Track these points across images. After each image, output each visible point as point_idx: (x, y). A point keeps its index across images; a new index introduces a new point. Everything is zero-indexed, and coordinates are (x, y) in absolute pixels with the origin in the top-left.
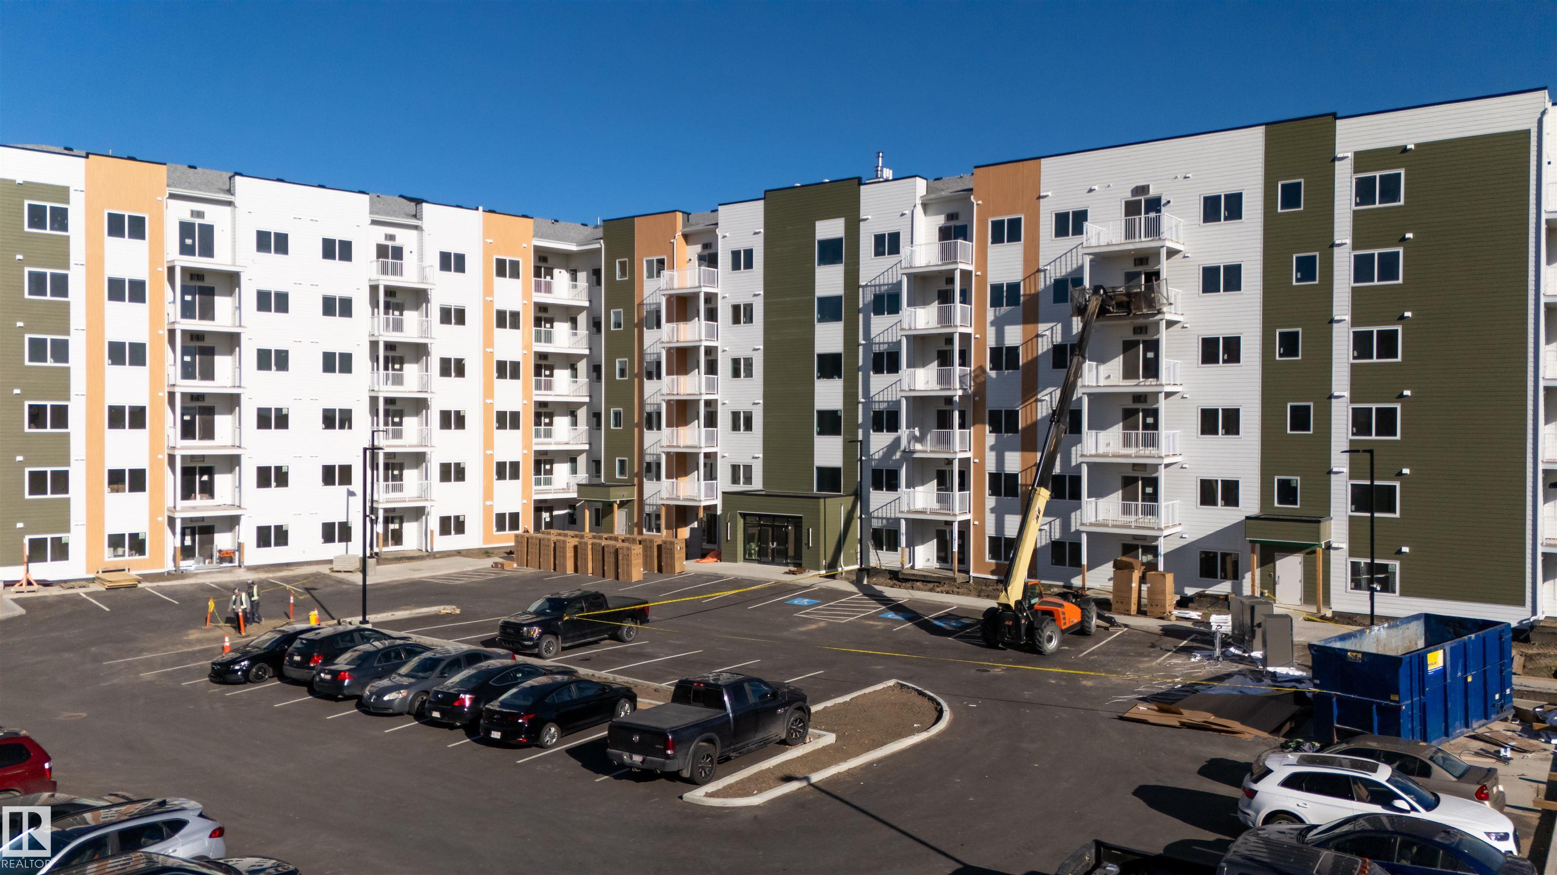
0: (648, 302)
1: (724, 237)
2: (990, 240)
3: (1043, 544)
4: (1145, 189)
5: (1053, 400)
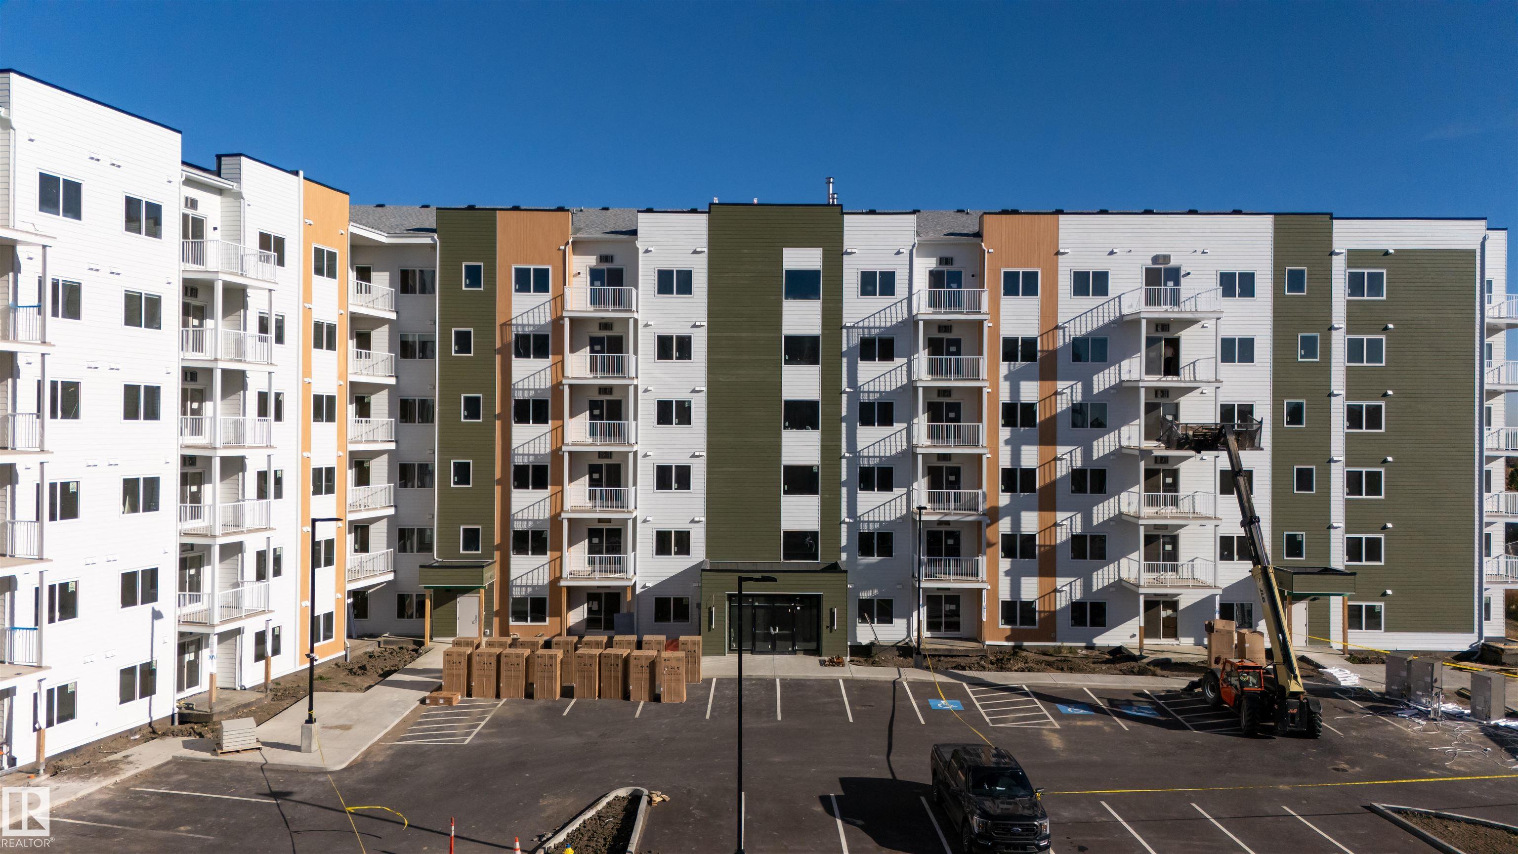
0: (520, 322)
1: (647, 251)
2: (1002, 291)
3: (1063, 606)
4: (1166, 258)
5: (1074, 458)
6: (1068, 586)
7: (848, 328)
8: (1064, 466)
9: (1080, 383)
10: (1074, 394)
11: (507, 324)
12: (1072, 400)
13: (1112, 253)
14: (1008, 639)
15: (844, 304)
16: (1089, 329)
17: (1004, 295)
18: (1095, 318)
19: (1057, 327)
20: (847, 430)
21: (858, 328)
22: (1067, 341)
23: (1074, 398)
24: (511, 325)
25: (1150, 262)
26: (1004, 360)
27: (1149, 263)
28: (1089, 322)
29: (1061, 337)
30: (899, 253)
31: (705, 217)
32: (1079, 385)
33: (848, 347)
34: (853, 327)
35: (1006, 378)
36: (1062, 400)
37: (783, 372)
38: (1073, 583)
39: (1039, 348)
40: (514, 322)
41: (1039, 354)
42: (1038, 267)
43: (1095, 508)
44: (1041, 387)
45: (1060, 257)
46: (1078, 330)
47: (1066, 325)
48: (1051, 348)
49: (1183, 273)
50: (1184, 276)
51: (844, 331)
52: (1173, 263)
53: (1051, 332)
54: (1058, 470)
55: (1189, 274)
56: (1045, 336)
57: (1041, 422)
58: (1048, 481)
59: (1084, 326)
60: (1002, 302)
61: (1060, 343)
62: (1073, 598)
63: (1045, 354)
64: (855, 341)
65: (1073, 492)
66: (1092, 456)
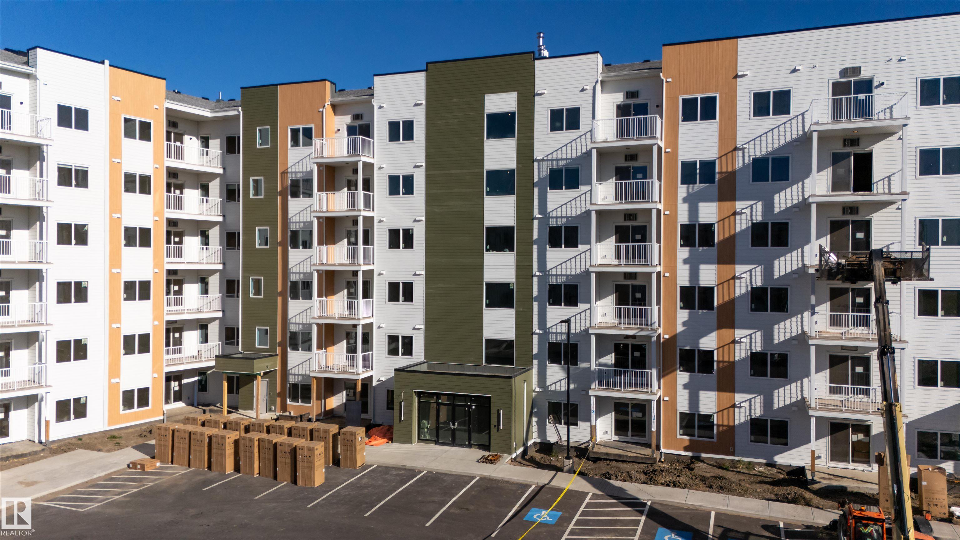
0: (293, 170)
1: (380, 107)
2: (680, 117)
3: (742, 421)
4: (856, 71)
5: (753, 277)
6: (748, 403)
7: (539, 161)
8: (743, 285)
9: (760, 203)
10: (754, 214)
11: (285, 173)
12: (752, 220)
13: (794, 71)
14: (686, 449)
15: (536, 140)
16: (770, 149)
17: (683, 121)
18: (776, 138)
19: (736, 149)
20: (538, 252)
21: (548, 160)
22: (747, 161)
23: (754, 218)
24: (287, 173)
25: (838, 76)
26: (682, 183)
27: (836, 77)
28: (770, 142)
29: (741, 158)
30: (583, 90)
31: (423, 74)
32: (760, 205)
33: (539, 178)
34: (543, 160)
35: (685, 200)
36: (741, 219)
37: (485, 202)
38: (753, 400)
39: (717, 170)
40: (289, 170)
41: (717, 176)
42: (716, 91)
43: (776, 327)
44: (719, 208)
45: (738, 79)
46: (758, 150)
47: (745, 146)
48: (730, 169)
49: (875, 84)
50: (877, 87)
51: (536, 164)
52: (864, 74)
53: (730, 154)
54: (737, 288)
55: (883, 84)
56: (724, 158)
57: (719, 242)
58: (726, 299)
59: (764, 146)
60: (680, 128)
61: (739, 164)
62: (753, 414)
63: (724, 175)
64: (546, 172)
65: (752, 310)
66: (773, 275)
